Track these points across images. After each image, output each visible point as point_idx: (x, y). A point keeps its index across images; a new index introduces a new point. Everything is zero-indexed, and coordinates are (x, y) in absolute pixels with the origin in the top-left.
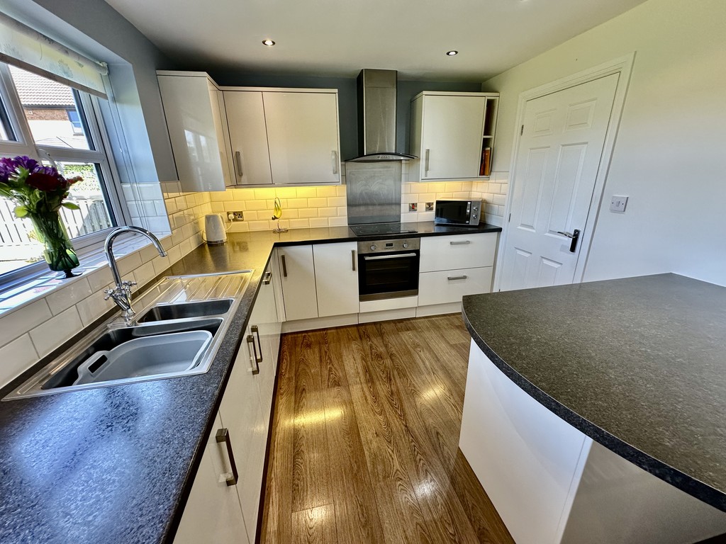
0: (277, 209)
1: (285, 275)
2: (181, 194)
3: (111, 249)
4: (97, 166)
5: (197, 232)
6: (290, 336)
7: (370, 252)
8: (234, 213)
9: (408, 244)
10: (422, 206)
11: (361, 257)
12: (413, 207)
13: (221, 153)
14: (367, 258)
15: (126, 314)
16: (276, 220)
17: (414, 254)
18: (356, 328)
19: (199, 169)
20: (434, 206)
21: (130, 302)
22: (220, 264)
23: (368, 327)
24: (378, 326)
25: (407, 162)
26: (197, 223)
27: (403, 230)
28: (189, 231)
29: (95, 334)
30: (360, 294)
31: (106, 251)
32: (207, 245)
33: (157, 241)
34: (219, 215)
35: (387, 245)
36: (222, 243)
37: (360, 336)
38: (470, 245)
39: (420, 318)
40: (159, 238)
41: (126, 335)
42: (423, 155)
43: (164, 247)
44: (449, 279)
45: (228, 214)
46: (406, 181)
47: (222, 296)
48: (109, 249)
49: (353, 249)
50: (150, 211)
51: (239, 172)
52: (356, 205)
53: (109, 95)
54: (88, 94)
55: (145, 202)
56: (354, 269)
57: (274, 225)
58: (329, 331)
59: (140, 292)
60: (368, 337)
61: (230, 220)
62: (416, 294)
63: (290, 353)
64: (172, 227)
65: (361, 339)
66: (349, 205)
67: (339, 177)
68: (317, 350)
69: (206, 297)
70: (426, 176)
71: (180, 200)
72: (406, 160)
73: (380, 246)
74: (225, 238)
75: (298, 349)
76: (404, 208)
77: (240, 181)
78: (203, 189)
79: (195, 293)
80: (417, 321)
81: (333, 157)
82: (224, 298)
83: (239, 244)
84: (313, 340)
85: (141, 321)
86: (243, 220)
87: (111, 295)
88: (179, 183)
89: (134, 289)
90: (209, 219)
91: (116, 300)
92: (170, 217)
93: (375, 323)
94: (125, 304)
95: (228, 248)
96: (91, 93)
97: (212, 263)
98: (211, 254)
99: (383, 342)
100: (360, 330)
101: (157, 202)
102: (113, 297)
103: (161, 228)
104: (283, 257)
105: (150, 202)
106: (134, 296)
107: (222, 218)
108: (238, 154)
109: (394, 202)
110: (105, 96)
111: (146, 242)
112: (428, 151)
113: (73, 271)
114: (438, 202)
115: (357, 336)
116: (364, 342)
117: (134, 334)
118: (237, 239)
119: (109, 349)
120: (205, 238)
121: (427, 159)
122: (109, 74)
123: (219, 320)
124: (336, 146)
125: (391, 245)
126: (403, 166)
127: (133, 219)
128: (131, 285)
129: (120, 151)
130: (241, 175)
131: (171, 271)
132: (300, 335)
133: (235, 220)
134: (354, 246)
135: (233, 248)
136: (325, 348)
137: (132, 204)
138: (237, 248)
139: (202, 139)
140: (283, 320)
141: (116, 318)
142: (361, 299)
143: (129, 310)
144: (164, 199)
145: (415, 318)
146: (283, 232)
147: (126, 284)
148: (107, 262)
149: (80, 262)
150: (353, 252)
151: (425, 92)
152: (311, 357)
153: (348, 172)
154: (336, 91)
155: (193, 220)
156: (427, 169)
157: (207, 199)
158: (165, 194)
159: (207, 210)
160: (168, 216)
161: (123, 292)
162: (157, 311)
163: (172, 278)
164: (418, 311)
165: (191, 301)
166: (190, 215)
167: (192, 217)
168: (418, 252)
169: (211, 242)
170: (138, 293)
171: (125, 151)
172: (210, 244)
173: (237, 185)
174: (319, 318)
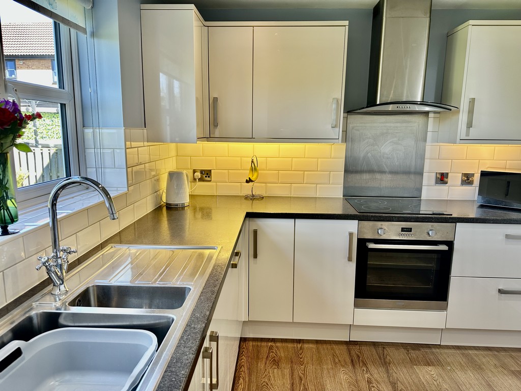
0: (254, 169)
1: (255, 256)
2: (146, 144)
3: (55, 204)
4: (63, 106)
5: (156, 191)
6: (251, 343)
7: (377, 237)
8: (202, 172)
9: (436, 232)
10: (455, 179)
11: (362, 243)
12: (442, 178)
13: (197, 99)
14: (372, 246)
15: (57, 292)
16: (251, 184)
17: (444, 248)
18: (344, 347)
19: (168, 118)
20: (477, 179)
21: (64, 274)
22: (177, 234)
23: (364, 348)
24: (380, 349)
25: (438, 115)
26: (158, 180)
27: (425, 209)
28: (147, 187)
29: (16, 315)
30: (356, 297)
31: (49, 206)
32: (165, 209)
33: (109, 199)
34: (185, 172)
35: (403, 230)
36: (183, 207)
37: (352, 361)
40: (112, 194)
41: (52, 321)
42: (464, 106)
43: (116, 207)
44: (500, 292)
45: (194, 171)
46: (432, 142)
47: (177, 280)
48: (54, 205)
49: (351, 231)
50: (108, 161)
51: (214, 122)
52: (356, 172)
53: (88, 30)
54: (68, 27)
55: (105, 151)
56: (350, 259)
57: (247, 189)
58: (306, 346)
59: (79, 261)
60: (365, 364)
61: (195, 179)
62: (445, 308)
63: (249, 369)
64: (130, 182)
65: (353, 365)
66: (347, 171)
67: (338, 133)
68: (287, 371)
69: (156, 280)
70: (468, 134)
71: (144, 150)
72: (435, 112)
73: (391, 230)
74: (186, 200)
75: (261, 365)
76: (428, 178)
77: (214, 133)
78: (169, 139)
79: (144, 271)
80: (443, 351)
81: (334, 106)
82: (178, 284)
83: (202, 209)
84: (283, 355)
85: (73, 303)
86: (210, 181)
87: (44, 264)
88: (145, 131)
89: (72, 258)
90: (173, 176)
91: (49, 271)
92: (129, 170)
93: (375, 344)
94: (59, 278)
95: (189, 213)
96: (71, 26)
97: (168, 232)
98: (168, 220)
99: (388, 377)
100: (353, 352)
101: (118, 151)
102: (46, 266)
103: (116, 183)
104: (255, 232)
105: (110, 151)
106: (72, 266)
107: (187, 176)
108: (215, 99)
109: (412, 170)
110: (84, 31)
111: (96, 198)
112: (472, 101)
113: (10, 228)
114: (484, 174)
115: (348, 360)
116: (359, 371)
117: (62, 321)
118: (200, 203)
119: (27, 340)
120: (164, 200)
121: (471, 112)
122: (92, 8)
123: (170, 318)
124: (338, 92)
125: (409, 230)
126: (431, 120)
127: (88, 169)
128: (70, 253)
129: (89, 90)
130: (216, 125)
131: (118, 238)
132: (264, 344)
133: (201, 180)
134: (352, 226)
135: (195, 216)
136: (299, 371)
137: (90, 152)
138: (199, 215)
139: (176, 84)
140: (244, 318)
141: (45, 294)
142: (356, 305)
143: (62, 287)
144: (126, 149)
145: (439, 346)
146: (258, 199)
147: (64, 251)
148: (48, 220)
149: (19, 217)
150: (351, 235)
151: (471, 22)
152: (279, 382)
153: (350, 126)
154: (346, 23)
155: (154, 176)
156: (470, 125)
157: (173, 153)
158: (128, 143)
159: (171, 165)
160: (127, 168)
161: (59, 261)
162: (94, 290)
163: (118, 246)
164: (445, 335)
165: (138, 283)
166: (151, 170)
167: (153, 173)
168: (450, 244)
169: (170, 204)
170: (77, 262)
171: (94, 92)
172: (169, 207)
173: (210, 138)
174: (293, 324)
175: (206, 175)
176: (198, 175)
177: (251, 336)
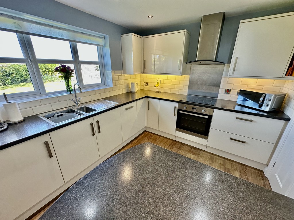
1: (149, 109)
2: (123, 75)
4: (100, 65)
9: (205, 111)
10: (234, 92)
11: (179, 110)
12: (228, 91)
14: (181, 112)
17: (207, 117)
18: (174, 142)
30: (176, 127)
35: (193, 108)
38: (253, 123)
39: (208, 152)
42: (233, 61)
44: (231, 139)
46: (225, 76)
49: (176, 106)
56: (175, 115)
62: (207, 139)
67: (180, 72)
76: (222, 90)
77: (144, 71)
80: (204, 153)
81: (179, 62)
86: (148, 86)
87: (72, 100)
88: (123, 71)
92: (114, 82)
104: (149, 102)
108: (145, 61)
122: (104, 39)
125: (195, 109)
127: (106, 81)
130: (145, 69)
132: (151, 134)
140: (146, 125)
142: (176, 130)
144: (112, 76)
145: (205, 151)
147: (79, 98)
151: (241, 21)
153: (192, 69)
154: (185, 30)
156: (234, 70)
158: (113, 74)
168: (211, 116)
173: (143, 73)
174: (158, 130)
175: (147, 84)
176: (145, 84)
177: (149, 131)
